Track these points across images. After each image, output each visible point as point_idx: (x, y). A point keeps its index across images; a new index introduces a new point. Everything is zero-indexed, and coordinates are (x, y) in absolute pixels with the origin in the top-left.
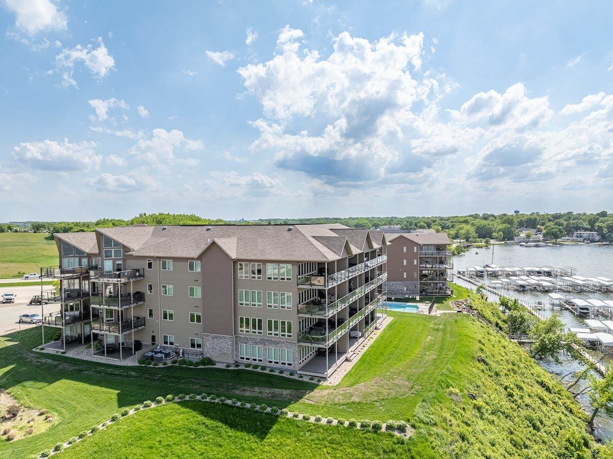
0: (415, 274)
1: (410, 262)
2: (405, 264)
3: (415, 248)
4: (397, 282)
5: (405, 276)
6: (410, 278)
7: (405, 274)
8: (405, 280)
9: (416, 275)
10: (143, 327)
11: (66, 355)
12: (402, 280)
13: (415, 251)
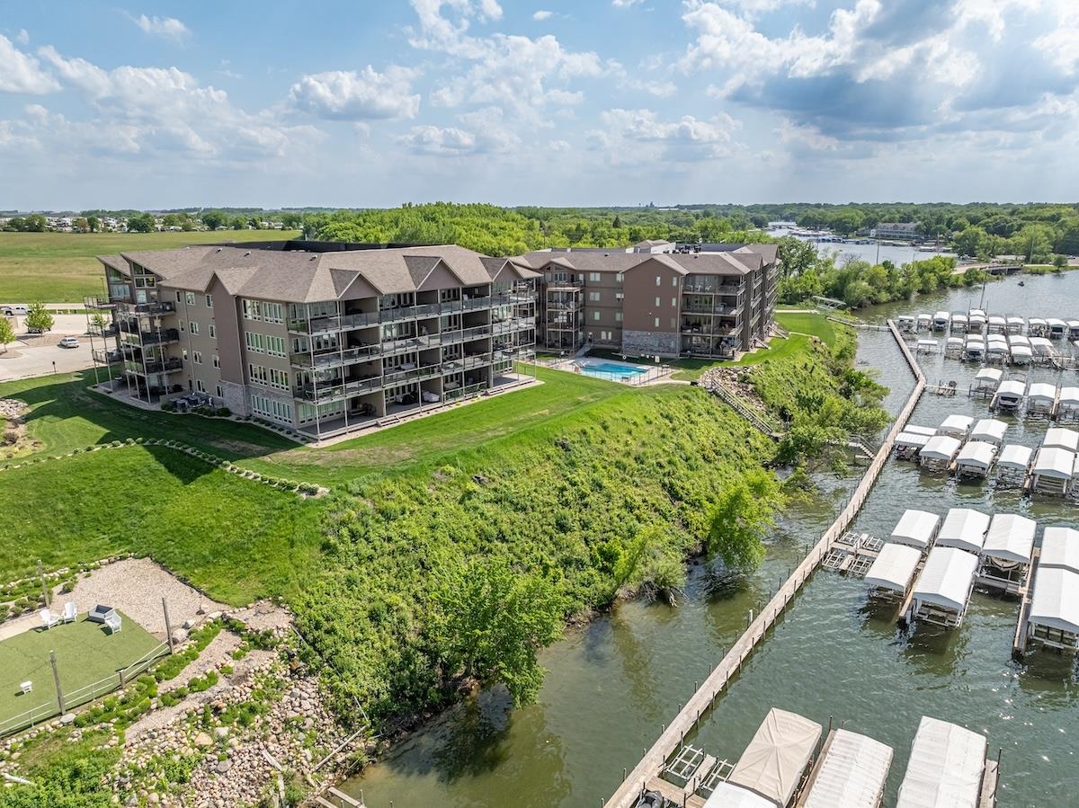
0: (673, 321)
1: (666, 302)
2: (658, 304)
3: (675, 279)
4: (645, 333)
5: (657, 324)
6: (665, 327)
7: (657, 320)
8: (659, 329)
9: (676, 322)
10: (180, 369)
11: (111, 395)
12: (652, 329)
13: (675, 284)
